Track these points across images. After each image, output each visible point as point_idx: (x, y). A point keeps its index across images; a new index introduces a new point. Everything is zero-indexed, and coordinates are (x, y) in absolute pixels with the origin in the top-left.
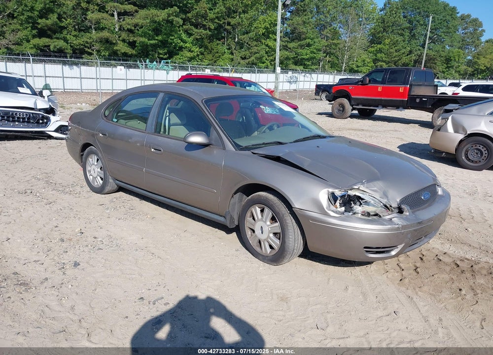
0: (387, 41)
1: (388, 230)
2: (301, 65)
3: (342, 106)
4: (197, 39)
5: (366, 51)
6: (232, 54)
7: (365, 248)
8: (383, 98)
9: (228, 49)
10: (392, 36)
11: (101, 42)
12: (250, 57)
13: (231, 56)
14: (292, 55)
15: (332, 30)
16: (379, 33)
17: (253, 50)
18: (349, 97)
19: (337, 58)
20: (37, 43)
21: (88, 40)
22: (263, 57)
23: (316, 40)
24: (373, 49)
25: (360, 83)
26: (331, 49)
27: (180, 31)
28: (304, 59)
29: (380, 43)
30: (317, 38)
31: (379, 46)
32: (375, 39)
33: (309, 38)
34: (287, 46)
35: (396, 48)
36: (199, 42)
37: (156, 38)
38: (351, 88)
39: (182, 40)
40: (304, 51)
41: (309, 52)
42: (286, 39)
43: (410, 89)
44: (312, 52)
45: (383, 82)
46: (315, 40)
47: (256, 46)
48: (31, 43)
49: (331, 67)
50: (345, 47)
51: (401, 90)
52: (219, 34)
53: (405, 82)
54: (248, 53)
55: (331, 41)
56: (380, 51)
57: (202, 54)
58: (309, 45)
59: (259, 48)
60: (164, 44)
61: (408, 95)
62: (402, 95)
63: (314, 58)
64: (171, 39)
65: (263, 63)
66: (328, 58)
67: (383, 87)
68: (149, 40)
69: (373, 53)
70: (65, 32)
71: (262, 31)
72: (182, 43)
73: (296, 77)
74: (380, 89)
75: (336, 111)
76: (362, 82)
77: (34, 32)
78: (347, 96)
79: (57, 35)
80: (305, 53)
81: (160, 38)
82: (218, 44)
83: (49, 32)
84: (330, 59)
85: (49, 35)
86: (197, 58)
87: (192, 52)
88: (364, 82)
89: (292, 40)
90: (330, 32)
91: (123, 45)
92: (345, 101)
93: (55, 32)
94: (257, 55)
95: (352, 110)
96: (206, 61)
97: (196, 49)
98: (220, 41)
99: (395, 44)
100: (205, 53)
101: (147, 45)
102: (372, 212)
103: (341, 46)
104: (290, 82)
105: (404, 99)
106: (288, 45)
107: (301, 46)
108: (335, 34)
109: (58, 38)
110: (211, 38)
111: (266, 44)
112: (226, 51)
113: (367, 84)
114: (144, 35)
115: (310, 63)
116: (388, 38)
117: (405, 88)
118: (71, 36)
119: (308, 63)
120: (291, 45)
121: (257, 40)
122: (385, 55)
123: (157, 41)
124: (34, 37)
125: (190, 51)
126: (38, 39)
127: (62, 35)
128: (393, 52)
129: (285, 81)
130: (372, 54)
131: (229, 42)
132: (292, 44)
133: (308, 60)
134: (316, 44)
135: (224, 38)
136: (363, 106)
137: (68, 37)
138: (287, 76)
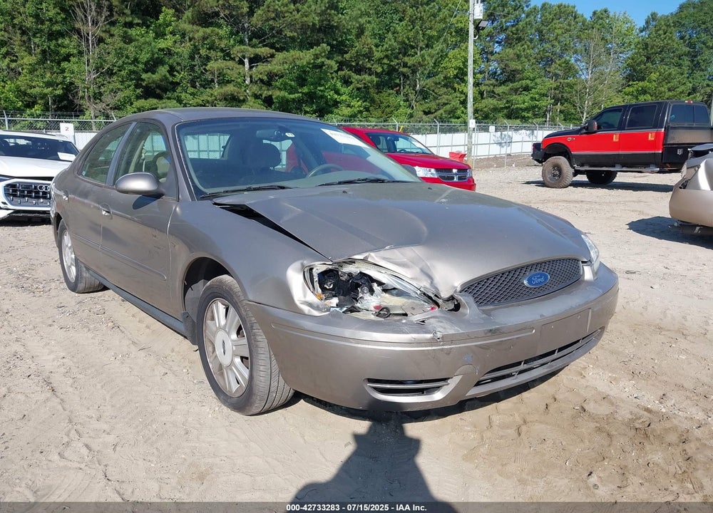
0: (654, 76)
1: (410, 343)
2: (517, 118)
3: (558, 167)
4: (358, 89)
5: (621, 92)
6: (410, 106)
7: (370, 380)
8: (621, 152)
9: (404, 101)
10: (662, 68)
11: (225, 99)
12: (436, 111)
13: (409, 111)
14: (501, 104)
15: (563, 65)
16: (638, 65)
17: (440, 101)
18: (568, 154)
19: (574, 106)
20: (142, 105)
21: (209, 99)
22: (456, 109)
23: (538, 81)
24: (631, 89)
25: (584, 131)
26: (563, 93)
27: (333, 78)
28: (521, 109)
29: (643, 79)
30: (540, 77)
31: (641, 84)
32: (634, 74)
33: (527, 79)
34: (493, 92)
35: (669, 84)
36: (363, 93)
37: (300, 90)
38: (569, 139)
39: (337, 92)
40: (520, 98)
41: (527, 98)
42: (491, 82)
43: (666, 134)
44: (532, 99)
45: (621, 128)
46: (536, 80)
47: (445, 93)
48: (134, 106)
49: (565, 120)
50: (585, 88)
51: (651, 138)
52: (390, 79)
53: (657, 124)
54: (433, 105)
55: (562, 81)
56: (644, 92)
57: (367, 110)
58: (527, 89)
59: (450, 97)
60: (311, 97)
61: (663, 145)
62: (653, 145)
63: (537, 106)
64: (320, 90)
65: (458, 118)
66: (559, 107)
67: (620, 135)
68: (289, 94)
69: (632, 95)
70: (179, 89)
71: (452, 73)
72: (336, 96)
73: (509, 136)
74: (615, 139)
75: (549, 176)
76: (588, 130)
77: (139, 91)
78: (565, 153)
79: (169, 94)
80: (522, 101)
81: (305, 90)
82: (389, 94)
83: (158, 91)
84: (563, 108)
85: (159, 94)
86: (359, 116)
87: (351, 107)
88: (589, 128)
89: (503, 83)
90: (559, 67)
91: (254, 102)
92: (562, 160)
93: (165, 90)
94: (448, 107)
95: (575, 175)
96: (373, 119)
97: (357, 104)
98: (393, 89)
99: (668, 79)
100: (371, 108)
101: (288, 101)
102: (395, 307)
103: (579, 87)
104: (500, 144)
105: (656, 152)
106: (495, 90)
107: (516, 91)
108: (569, 70)
109: (169, 98)
110: (379, 87)
111: (460, 90)
112: (402, 103)
113: (595, 132)
114: (285, 87)
115: (530, 115)
116: (656, 70)
117: (657, 135)
118: (187, 95)
119: (526, 115)
120: (499, 90)
121: (446, 86)
122: (651, 96)
123: (300, 95)
124: (138, 97)
125: (349, 106)
126: (143, 100)
127: (176, 94)
128: (665, 92)
129: (492, 142)
130: (630, 97)
131: (405, 90)
132: (500, 88)
133: (527, 109)
134: (539, 87)
135: (399, 85)
136: (591, 166)
137: (183, 95)
138: (495, 136)
